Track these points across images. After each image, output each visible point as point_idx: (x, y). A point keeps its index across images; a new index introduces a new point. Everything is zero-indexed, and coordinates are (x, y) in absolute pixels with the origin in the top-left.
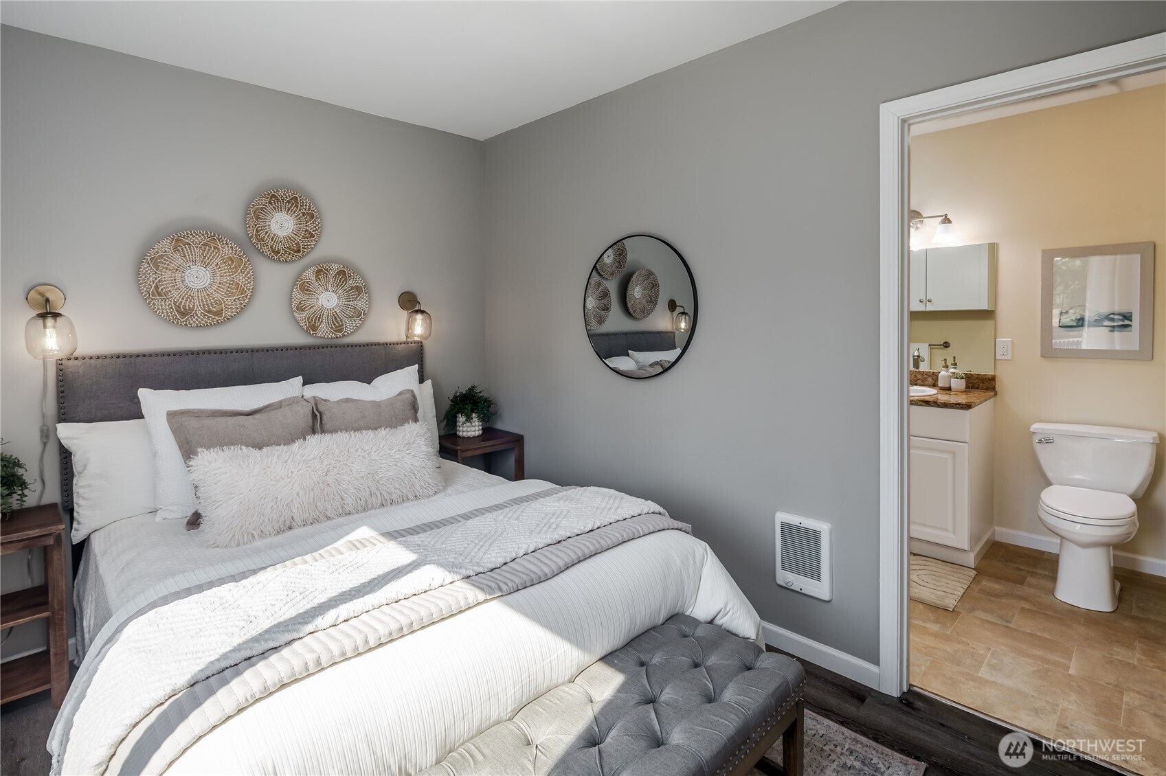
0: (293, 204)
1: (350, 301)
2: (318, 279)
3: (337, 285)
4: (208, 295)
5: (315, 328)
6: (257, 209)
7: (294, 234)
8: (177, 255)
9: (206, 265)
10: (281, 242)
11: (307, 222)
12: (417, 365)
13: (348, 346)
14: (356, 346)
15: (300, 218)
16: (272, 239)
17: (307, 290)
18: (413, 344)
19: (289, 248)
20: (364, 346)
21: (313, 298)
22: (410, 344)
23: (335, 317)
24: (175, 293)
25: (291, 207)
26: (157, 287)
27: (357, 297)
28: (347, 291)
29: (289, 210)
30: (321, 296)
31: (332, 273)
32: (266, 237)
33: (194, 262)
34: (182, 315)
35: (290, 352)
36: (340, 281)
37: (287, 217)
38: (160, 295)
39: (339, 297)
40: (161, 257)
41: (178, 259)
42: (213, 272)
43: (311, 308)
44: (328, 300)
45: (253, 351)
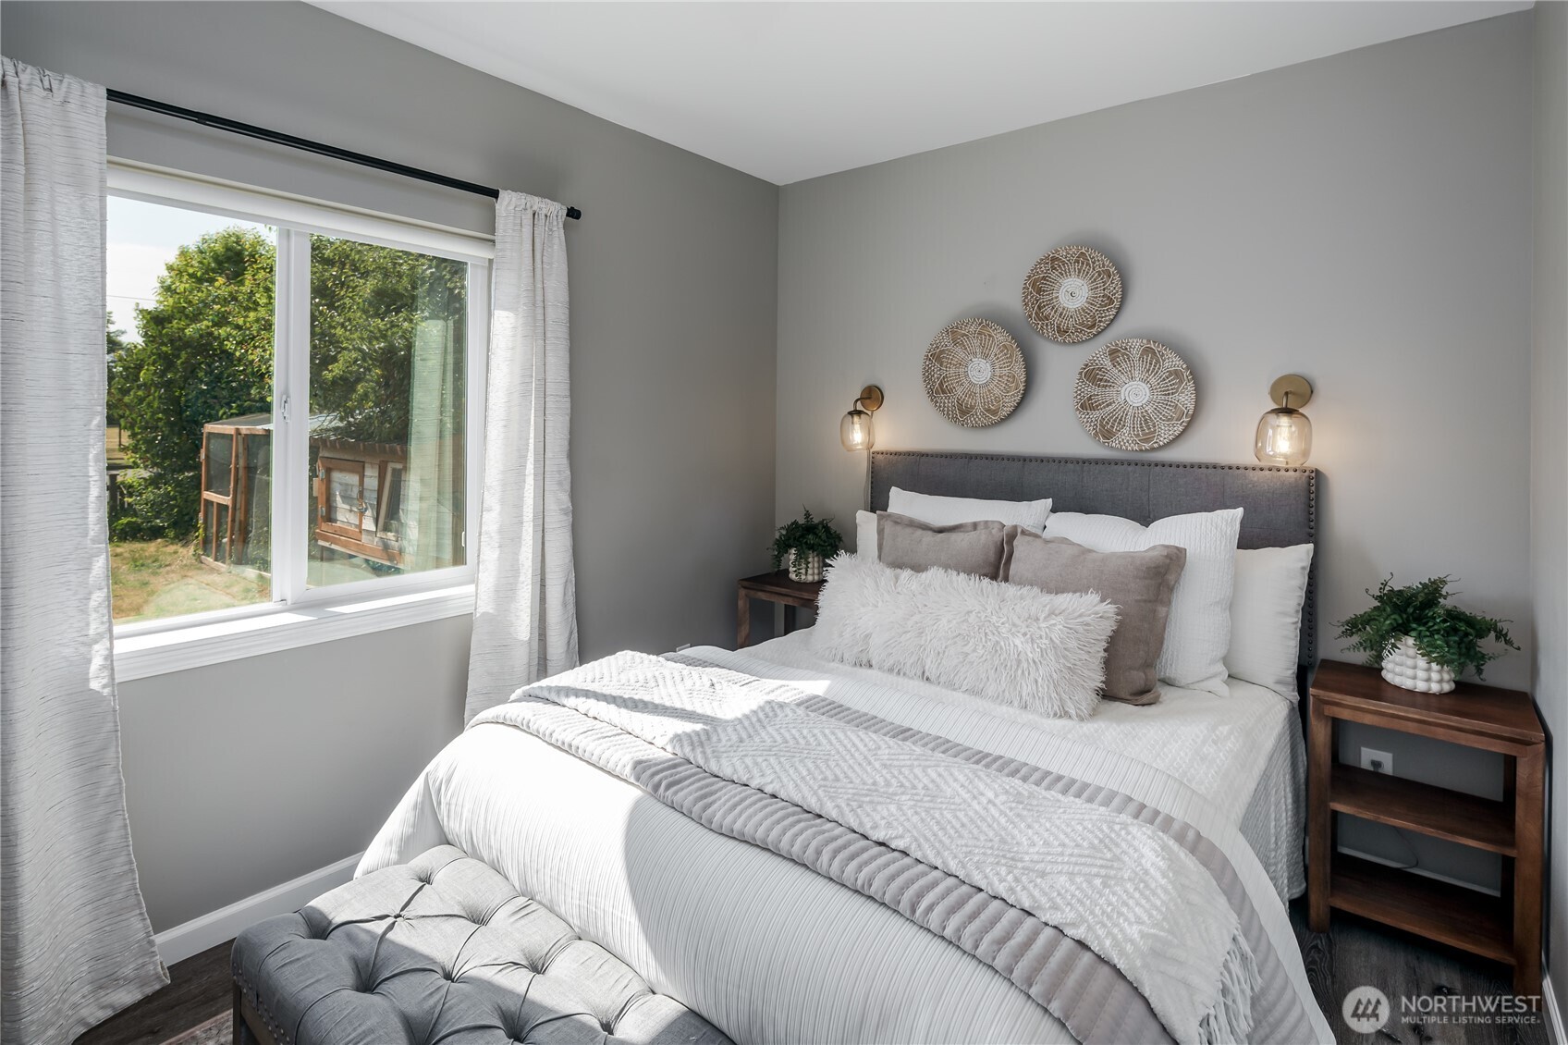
0: (1083, 264)
1: (1169, 394)
2: (1115, 363)
3: (1148, 371)
4: (989, 391)
5: (1108, 435)
6: (1036, 281)
7: (1089, 303)
8: (958, 349)
9: (986, 357)
10: (1071, 317)
11: (1105, 283)
12: (1240, 511)
13: (1156, 465)
14: (1171, 466)
15: (1095, 280)
16: (1061, 314)
17: (1101, 380)
18: (1291, 473)
19: (1081, 324)
20: (1185, 467)
21: (1111, 392)
22: (1282, 472)
23: (1146, 420)
24: (959, 391)
25: (1082, 266)
26: (941, 384)
27: (1178, 388)
28: (1164, 380)
29: (1079, 272)
30: (1124, 388)
31: (1135, 353)
32: (1052, 313)
33: (975, 354)
34: (961, 413)
35: (1069, 465)
36: (1151, 364)
37: (1079, 282)
38: (944, 392)
39: (1152, 389)
40: (942, 352)
41: (959, 351)
42: (993, 365)
43: (1108, 405)
44: (1135, 393)
45: (1025, 460)
